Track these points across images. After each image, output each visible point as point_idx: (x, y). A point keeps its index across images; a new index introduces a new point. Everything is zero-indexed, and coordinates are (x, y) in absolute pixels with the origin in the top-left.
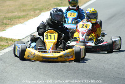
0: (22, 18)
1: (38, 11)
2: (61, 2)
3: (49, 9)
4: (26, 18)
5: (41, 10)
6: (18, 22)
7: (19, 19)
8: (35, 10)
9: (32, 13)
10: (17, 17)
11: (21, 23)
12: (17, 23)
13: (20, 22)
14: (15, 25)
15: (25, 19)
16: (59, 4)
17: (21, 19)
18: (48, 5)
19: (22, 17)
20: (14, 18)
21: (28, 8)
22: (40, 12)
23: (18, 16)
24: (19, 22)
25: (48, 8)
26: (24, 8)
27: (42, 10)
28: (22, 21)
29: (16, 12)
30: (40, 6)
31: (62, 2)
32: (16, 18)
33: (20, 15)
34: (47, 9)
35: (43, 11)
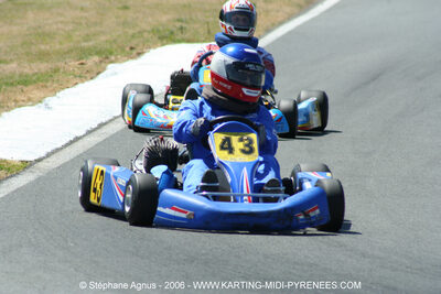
0: (35, 82)
1: (96, 58)
2: (178, 25)
3: (134, 52)
4: (49, 84)
5: (107, 55)
6: (19, 97)
7: (25, 89)
8: (83, 54)
9: (73, 64)
10: (17, 78)
11: (31, 101)
12: (16, 101)
13: (29, 99)
14: (9, 109)
15: (46, 87)
16: (172, 33)
17: (30, 87)
18: (133, 36)
19: (34, 78)
20: (6, 84)
21: (58, 47)
22: (101, 62)
23: (20, 75)
24: (25, 99)
25: (132, 48)
26: (43, 47)
27: (111, 53)
28: (36, 94)
29: (11, 61)
30: (103, 38)
31: (184, 25)
32: (12, 84)
33: (26, 70)
34: (128, 49)
35: (113, 58)
